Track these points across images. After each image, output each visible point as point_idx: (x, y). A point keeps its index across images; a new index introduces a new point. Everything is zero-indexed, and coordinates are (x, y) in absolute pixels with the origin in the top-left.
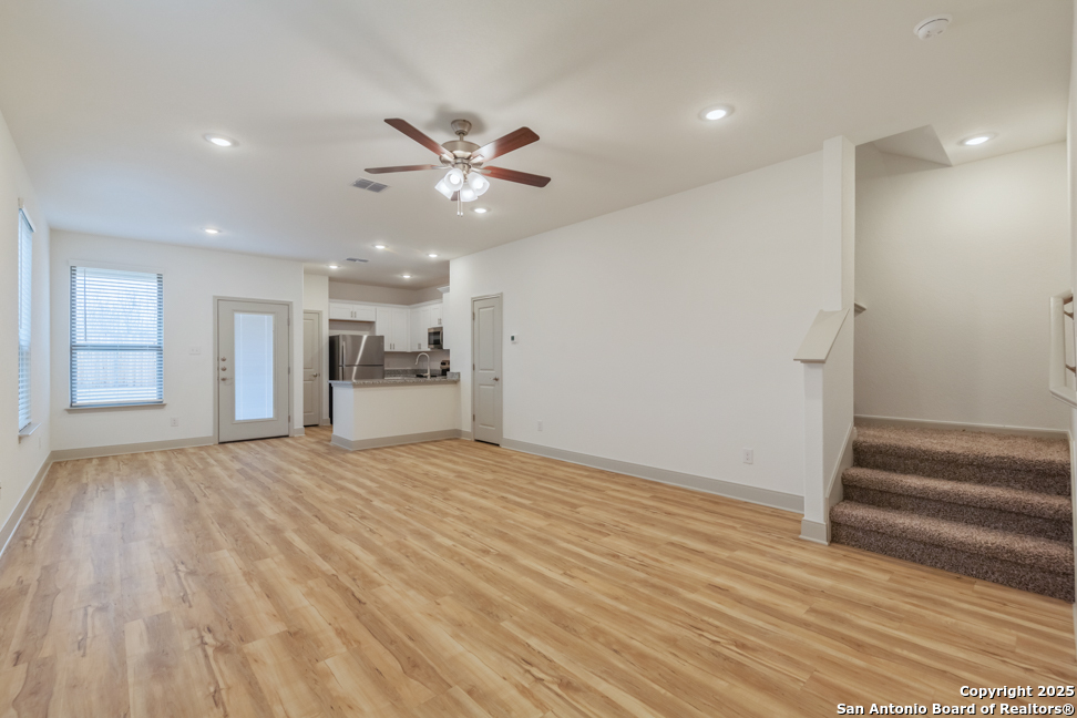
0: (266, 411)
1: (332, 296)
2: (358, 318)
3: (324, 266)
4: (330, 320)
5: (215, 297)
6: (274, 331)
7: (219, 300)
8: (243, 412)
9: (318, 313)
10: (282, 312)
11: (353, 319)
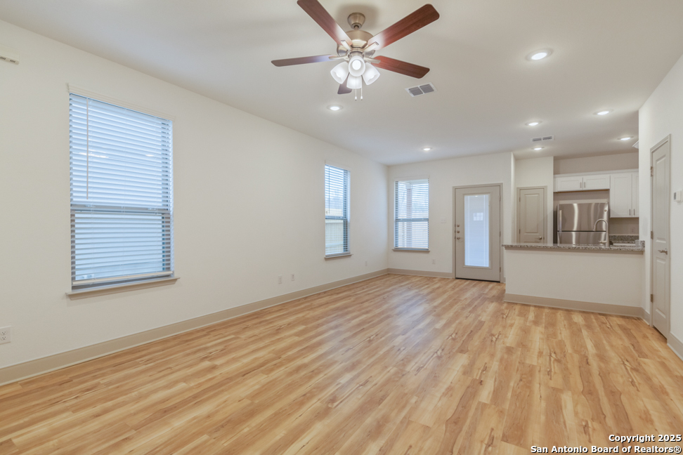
0: (485, 262)
1: (557, 172)
2: (588, 188)
3: (529, 150)
4: (554, 193)
5: (453, 187)
6: (490, 206)
7: (455, 189)
8: (469, 261)
9: (544, 188)
10: (495, 191)
11: (584, 189)
